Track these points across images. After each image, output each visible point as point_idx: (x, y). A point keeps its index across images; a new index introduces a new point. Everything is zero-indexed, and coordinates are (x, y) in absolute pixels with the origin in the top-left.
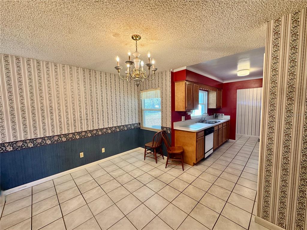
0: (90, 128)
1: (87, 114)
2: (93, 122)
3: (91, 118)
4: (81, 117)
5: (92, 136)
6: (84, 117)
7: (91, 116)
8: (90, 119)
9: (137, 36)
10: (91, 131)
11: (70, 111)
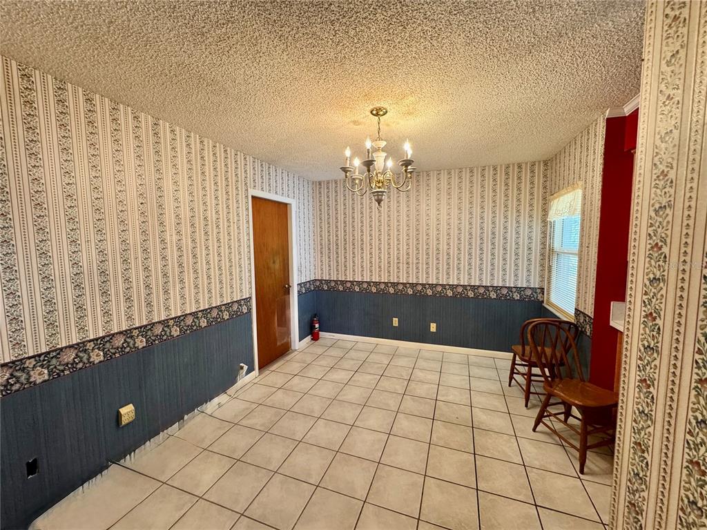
0: (413, 280)
1: (408, 254)
2: (417, 268)
3: (415, 261)
4: (398, 259)
5: (414, 294)
6: (403, 258)
7: (415, 259)
8: (413, 263)
9: (378, 110)
10: (413, 285)
11: (384, 247)
